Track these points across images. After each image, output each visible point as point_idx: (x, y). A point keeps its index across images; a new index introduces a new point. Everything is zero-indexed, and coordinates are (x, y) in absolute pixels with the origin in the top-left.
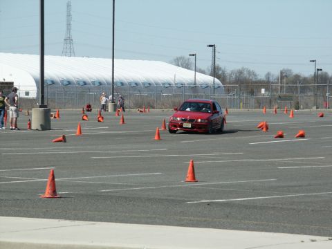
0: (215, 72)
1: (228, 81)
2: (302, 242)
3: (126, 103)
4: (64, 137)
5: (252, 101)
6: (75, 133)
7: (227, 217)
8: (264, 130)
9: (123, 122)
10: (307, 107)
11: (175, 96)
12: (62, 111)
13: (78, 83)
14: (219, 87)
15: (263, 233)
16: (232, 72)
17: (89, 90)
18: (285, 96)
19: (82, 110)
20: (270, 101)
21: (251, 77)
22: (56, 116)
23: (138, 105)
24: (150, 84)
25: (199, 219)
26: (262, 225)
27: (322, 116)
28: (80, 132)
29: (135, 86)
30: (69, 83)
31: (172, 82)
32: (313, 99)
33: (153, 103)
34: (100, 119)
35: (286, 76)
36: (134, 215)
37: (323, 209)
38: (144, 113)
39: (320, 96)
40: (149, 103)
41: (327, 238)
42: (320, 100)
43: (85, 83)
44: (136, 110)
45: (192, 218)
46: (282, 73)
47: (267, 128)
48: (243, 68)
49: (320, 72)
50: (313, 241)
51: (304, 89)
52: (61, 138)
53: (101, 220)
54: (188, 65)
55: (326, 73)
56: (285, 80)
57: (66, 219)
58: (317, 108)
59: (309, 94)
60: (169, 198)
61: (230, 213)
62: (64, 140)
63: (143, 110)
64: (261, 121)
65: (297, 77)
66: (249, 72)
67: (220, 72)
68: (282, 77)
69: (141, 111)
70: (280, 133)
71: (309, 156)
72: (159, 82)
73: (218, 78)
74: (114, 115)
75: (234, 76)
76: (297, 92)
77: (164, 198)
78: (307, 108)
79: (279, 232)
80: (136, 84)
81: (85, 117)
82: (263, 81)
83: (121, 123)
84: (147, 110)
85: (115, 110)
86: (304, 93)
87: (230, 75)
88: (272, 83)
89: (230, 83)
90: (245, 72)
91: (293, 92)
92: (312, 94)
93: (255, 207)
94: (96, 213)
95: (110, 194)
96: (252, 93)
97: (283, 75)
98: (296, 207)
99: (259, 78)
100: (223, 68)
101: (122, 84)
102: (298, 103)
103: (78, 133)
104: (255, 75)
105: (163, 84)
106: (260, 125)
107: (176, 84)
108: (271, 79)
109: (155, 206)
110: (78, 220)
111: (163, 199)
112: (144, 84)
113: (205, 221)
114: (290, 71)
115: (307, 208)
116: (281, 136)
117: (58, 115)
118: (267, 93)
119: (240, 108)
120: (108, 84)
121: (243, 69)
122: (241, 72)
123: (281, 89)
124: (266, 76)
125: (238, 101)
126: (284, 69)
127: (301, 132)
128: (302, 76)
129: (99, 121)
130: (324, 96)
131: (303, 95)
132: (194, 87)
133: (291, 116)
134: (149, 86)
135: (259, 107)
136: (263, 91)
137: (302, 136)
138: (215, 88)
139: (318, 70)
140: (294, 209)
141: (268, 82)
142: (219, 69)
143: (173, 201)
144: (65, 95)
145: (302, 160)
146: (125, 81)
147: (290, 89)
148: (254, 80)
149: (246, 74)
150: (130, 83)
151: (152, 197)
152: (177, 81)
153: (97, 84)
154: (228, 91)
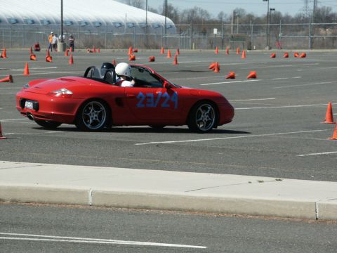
0: (167, 11)
1: (180, 20)
2: (250, 182)
3: (76, 42)
4: (11, 77)
5: (205, 42)
6: (23, 73)
7: (176, 158)
8: (216, 71)
9: (72, 62)
10: (259, 47)
11: (125, 36)
12: (9, 51)
13: (26, 21)
14: (171, 27)
15: (211, 174)
16: (185, 12)
17: (38, 28)
18: (238, 36)
19: (29, 49)
20: (223, 42)
21: (203, 17)
22: (3, 55)
23: (88, 45)
24: (100, 23)
25: (148, 161)
26: (211, 166)
27: (274, 57)
28: (28, 73)
29: (86, 25)
30: (17, 21)
31: (123, 22)
32: (265, 39)
33: (104, 43)
34: (48, 59)
35: (239, 16)
36: (82, 156)
37: (272, 150)
38: (94, 53)
39: (273, 36)
40: (99, 43)
41: (274, 179)
42: (273, 41)
43: (33, 22)
44: (86, 51)
45: (140, 160)
46: (235, 13)
47: (219, 69)
48: (195, 7)
49: (273, 12)
50: (260, 182)
51: (256, 29)
52: (8, 78)
53: (47, 162)
54: (140, 4)
55: (279, 13)
56: (238, 20)
57: (11, 160)
58: (270, 48)
59: (262, 34)
60: (118, 140)
61: (178, 155)
62: (11, 79)
63: (93, 50)
64: (212, 62)
65: (250, 17)
66: (202, 12)
67: (173, 12)
68: (235, 17)
69: (91, 52)
70: (232, 74)
71: (260, 97)
72: (110, 21)
73: (171, 17)
74: (63, 55)
75: (186, 16)
76: (250, 33)
77: (113, 139)
78: (260, 49)
79: (227, 173)
80: (86, 23)
81: (33, 57)
82: (217, 21)
83: (70, 63)
84: (97, 50)
85: (64, 50)
86: (257, 33)
87: (183, 15)
88: (225, 23)
89: (182, 23)
90: (198, 12)
91: (246, 33)
92: (265, 34)
93: (204, 149)
94: (43, 154)
95: (57, 135)
96: (204, 33)
97: (236, 15)
98: (245, 148)
99: (212, 18)
100: (175, 8)
101: (72, 23)
102: (250, 43)
103: (25, 73)
104: (208, 15)
105: (114, 23)
106: (211, 66)
107: (127, 24)
108: (224, 19)
109: (103, 148)
110: (24, 161)
111: (112, 141)
112: (94, 23)
113: (154, 162)
114: (243, 10)
115: (256, 149)
116: (232, 77)
117: (5, 54)
118: (220, 33)
119: (192, 48)
120: (57, 22)
121: (196, 9)
122: (193, 12)
123: (234, 29)
124: (219, 16)
125: (190, 41)
126: (237, 9)
127: (253, 73)
128: (255, 16)
129: (48, 61)
130: (277, 37)
131: (256, 35)
132: (146, 27)
133: (243, 57)
134: (100, 25)
135: (212, 48)
136: (215, 31)
137: (254, 77)
138: (167, 28)
139: (271, 9)
140: (243, 151)
141: (221, 22)
142: (171, 8)
143: (121, 142)
144: (13, 34)
145: (253, 102)
146: (75, 20)
147: (243, 29)
148: (207, 20)
149: (198, 14)
150: (80, 23)
151: (101, 138)
152: (128, 20)
153: (46, 23)
154: (180, 31)
